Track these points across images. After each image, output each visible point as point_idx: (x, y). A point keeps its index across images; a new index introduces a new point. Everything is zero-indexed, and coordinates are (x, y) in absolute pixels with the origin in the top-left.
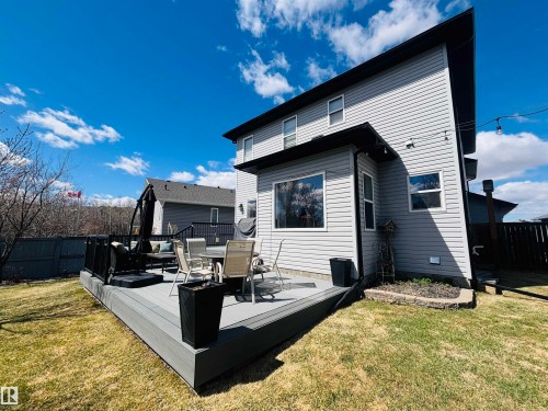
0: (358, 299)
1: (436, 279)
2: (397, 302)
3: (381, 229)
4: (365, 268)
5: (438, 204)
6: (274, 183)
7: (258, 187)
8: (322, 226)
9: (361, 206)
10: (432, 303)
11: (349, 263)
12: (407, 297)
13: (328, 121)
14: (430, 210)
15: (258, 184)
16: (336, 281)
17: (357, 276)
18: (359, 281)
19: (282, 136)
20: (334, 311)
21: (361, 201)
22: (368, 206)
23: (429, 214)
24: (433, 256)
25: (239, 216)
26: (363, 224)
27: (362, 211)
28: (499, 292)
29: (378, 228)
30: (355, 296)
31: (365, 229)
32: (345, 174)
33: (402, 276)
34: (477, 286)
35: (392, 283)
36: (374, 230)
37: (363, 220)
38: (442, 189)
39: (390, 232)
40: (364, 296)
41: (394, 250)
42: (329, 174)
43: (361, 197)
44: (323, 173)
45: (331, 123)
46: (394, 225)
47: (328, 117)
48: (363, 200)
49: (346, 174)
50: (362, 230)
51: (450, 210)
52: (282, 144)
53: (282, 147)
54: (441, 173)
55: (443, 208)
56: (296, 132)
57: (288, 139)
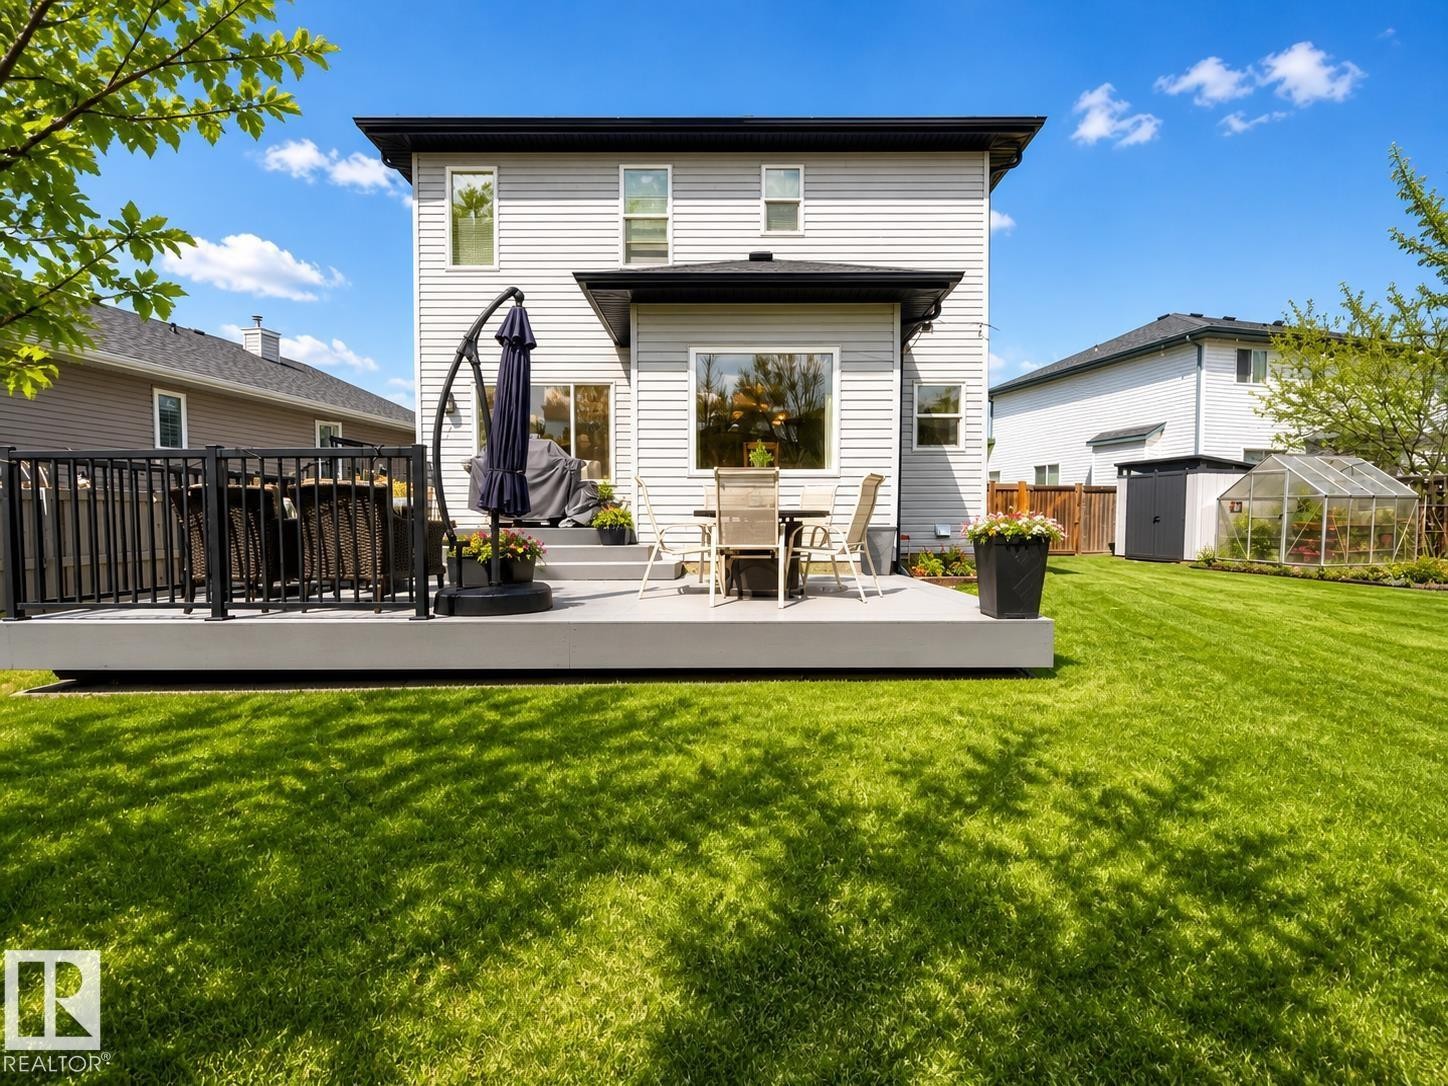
5: (954, 440)
6: (692, 352)
7: (637, 354)
13: (762, 218)
14: (943, 448)
19: (618, 209)
23: (943, 454)
24: (944, 524)
38: (962, 413)
44: (835, 351)
45: (768, 224)
47: (764, 205)
51: (969, 451)
52: (621, 233)
53: (621, 242)
54: (963, 386)
55: (962, 445)
56: (668, 214)
57: (635, 226)
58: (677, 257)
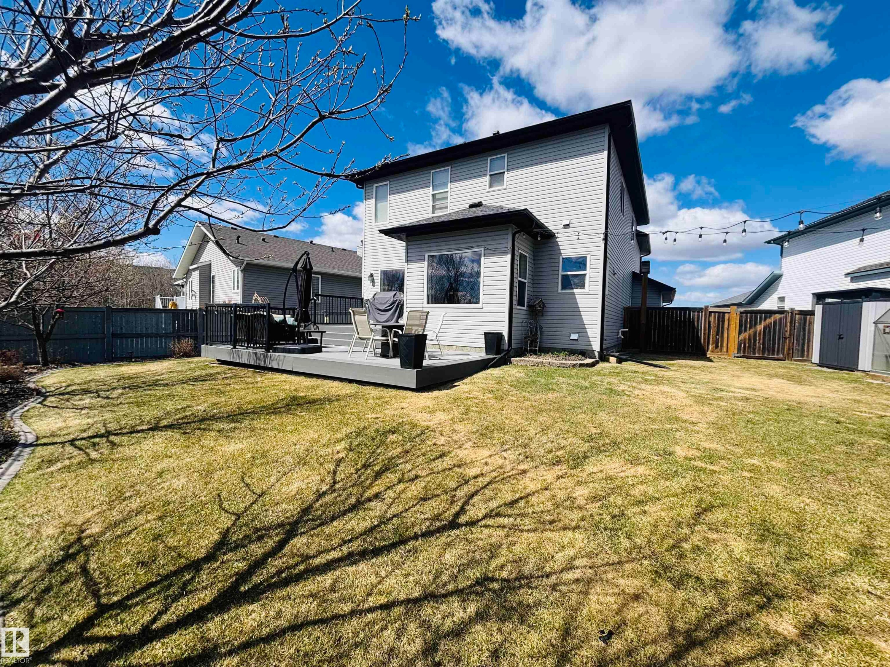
0: (505, 363)
1: (573, 352)
2: (536, 365)
3: (531, 307)
4: (513, 342)
5: (583, 286)
6: (426, 255)
7: (407, 257)
8: (478, 303)
9: (515, 284)
10: (562, 364)
11: (499, 336)
12: (544, 361)
13: (488, 183)
14: (575, 291)
15: (407, 253)
16: (488, 350)
17: (506, 347)
18: (508, 351)
19: (430, 191)
20: (488, 368)
21: (515, 280)
22: (522, 285)
23: (573, 294)
24: (574, 333)
25: (369, 288)
26: (515, 302)
27: (516, 289)
28: (620, 361)
29: (529, 306)
30: (505, 361)
31: (516, 306)
32: (503, 253)
33: (544, 350)
34: (603, 357)
35: (535, 354)
36: (525, 308)
37: (515, 298)
38: (587, 272)
39: (539, 311)
40: (511, 363)
41: (541, 328)
42: (488, 251)
43: (515, 275)
44: (482, 249)
45: (491, 186)
46: (544, 304)
47: (488, 177)
48: (518, 279)
49: (505, 253)
50: (514, 307)
51: (591, 292)
52: (430, 201)
53: (430, 205)
54: (588, 256)
55: (586, 290)
56: (448, 190)
57: (438, 197)
58: (451, 208)
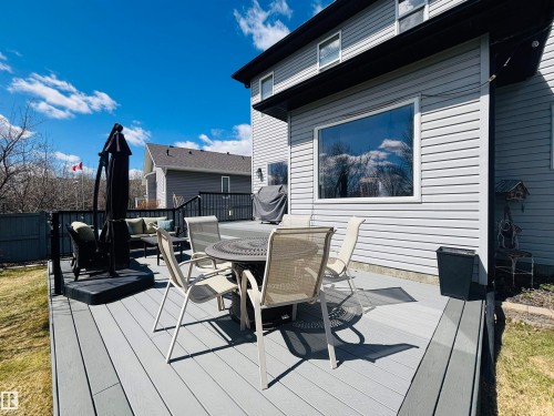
6: (316, 129)
7: (290, 137)
8: (410, 193)
13: (396, 32)
15: (290, 132)
19: (317, 67)
25: (257, 185)
32: (465, 96)
42: (428, 101)
44: (416, 101)
47: (396, 23)
56: (340, 58)
